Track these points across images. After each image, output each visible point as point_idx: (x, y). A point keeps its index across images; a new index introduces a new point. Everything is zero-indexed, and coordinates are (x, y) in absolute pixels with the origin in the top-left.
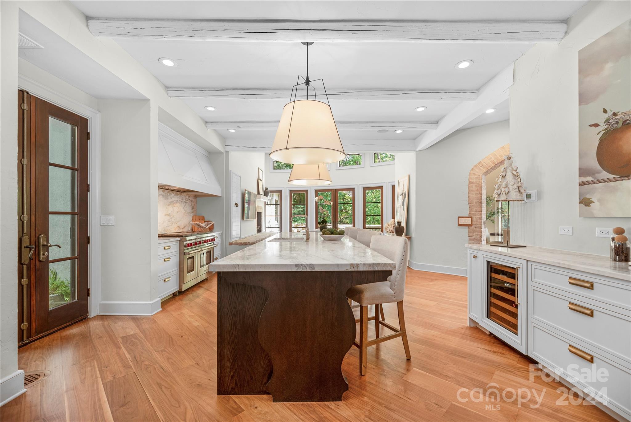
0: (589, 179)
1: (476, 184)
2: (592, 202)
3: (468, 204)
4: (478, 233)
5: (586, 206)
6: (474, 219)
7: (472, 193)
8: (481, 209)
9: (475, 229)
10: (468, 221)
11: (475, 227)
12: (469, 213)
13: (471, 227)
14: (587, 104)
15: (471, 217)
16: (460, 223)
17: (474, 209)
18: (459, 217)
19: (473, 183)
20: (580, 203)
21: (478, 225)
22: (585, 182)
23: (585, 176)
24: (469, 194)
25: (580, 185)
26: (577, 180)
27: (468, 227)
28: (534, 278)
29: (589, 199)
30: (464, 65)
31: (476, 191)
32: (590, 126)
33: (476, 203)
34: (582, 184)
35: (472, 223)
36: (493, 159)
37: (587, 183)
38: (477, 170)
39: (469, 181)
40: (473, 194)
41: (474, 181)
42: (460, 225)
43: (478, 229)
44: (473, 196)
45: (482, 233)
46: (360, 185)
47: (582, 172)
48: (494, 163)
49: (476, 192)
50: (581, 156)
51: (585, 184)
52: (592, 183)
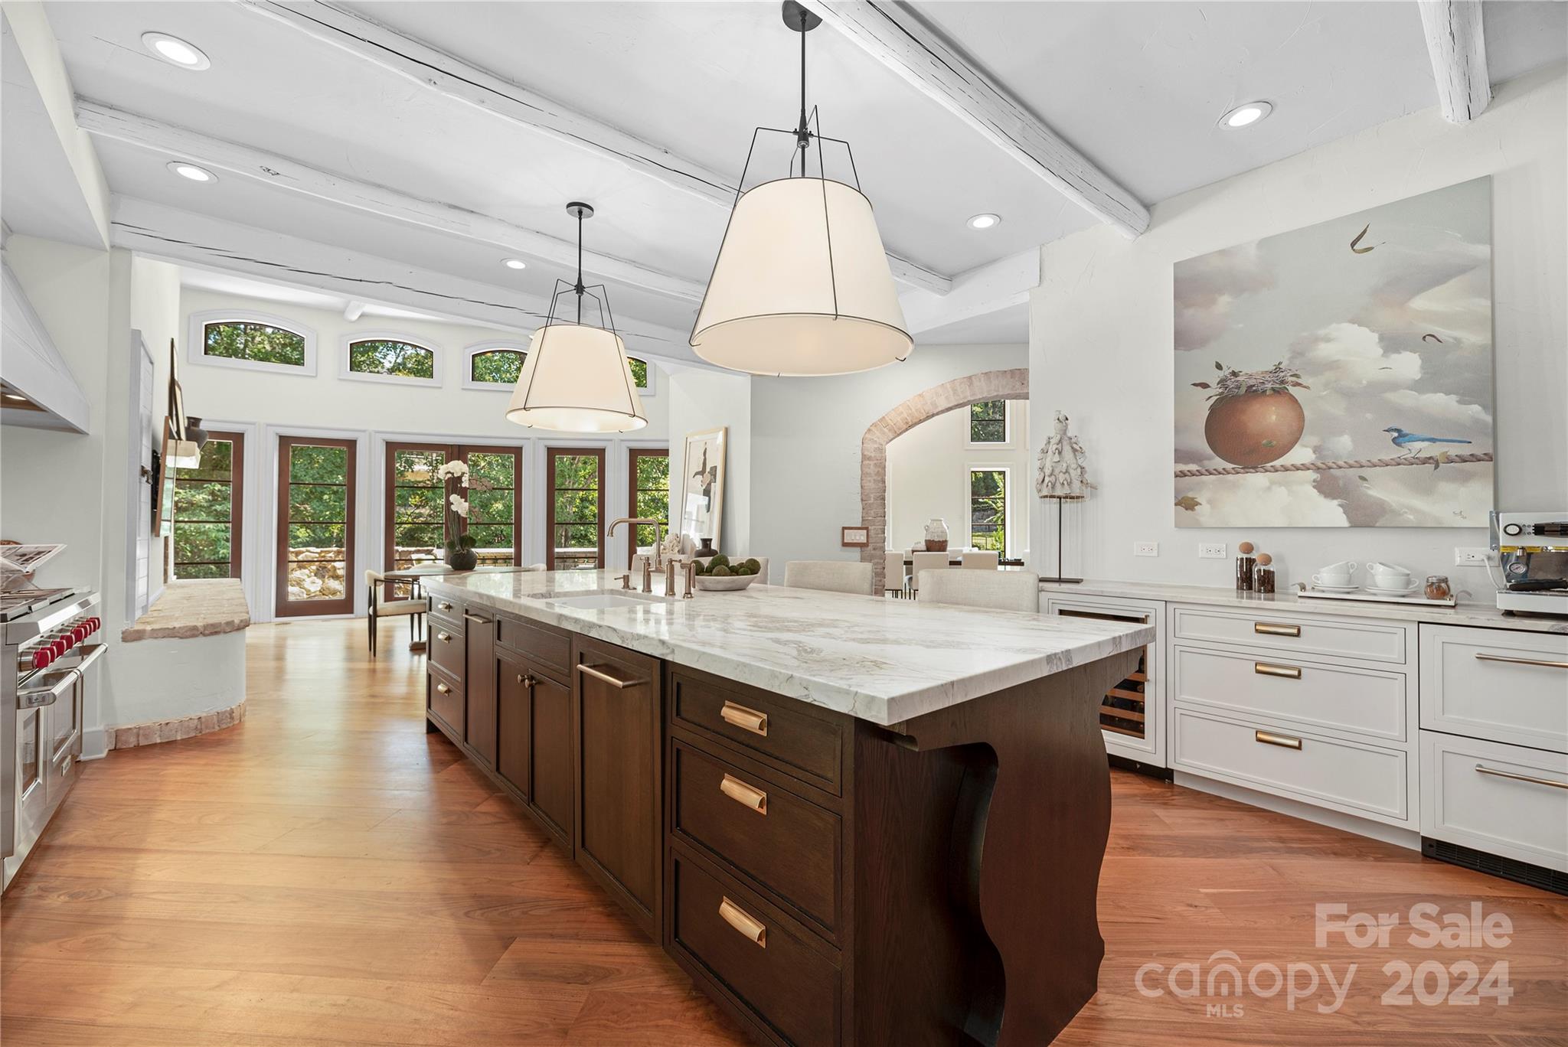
0: (1194, 467)
1: (876, 462)
2: (1198, 504)
3: (860, 500)
4: (879, 561)
5: (1187, 509)
6: (872, 533)
7: (869, 479)
8: (885, 512)
9: (872, 552)
10: (860, 537)
11: (874, 549)
12: (863, 520)
13: (866, 549)
14: (1189, 350)
15: (867, 529)
16: (846, 541)
17: (872, 512)
18: (844, 528)
19: (870, 458)
20: (1176, 505)
21: (878, 545)
22: (1186, 472)
23: (1186, 463)
24: (862, 480)
25: (1176, 476)
26: (1170, 467)
27: (859, 548)
28: (1180, 631)
29: (1193, 499)
30: (984, 222)
31: (876, 475)
32: (1194, 385)
33: (875, 499)
34: (1180, 475)
35: (867, 541)
36: (906, 416)
37: (1189, 474)
38: (878, 433)
39: (862, 454)
40: (870, 481)
41: (873, 455)
42: (845, 545)
43: (878, 553)
44: (870, 485)
45: (885, 560)
46: (540, 439)
47: (1181, 456)
48: (907, 423)
49: (875, 478)
50: (1178, 430)
51: (1186, 476)
52: (1198, 474)
